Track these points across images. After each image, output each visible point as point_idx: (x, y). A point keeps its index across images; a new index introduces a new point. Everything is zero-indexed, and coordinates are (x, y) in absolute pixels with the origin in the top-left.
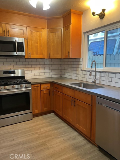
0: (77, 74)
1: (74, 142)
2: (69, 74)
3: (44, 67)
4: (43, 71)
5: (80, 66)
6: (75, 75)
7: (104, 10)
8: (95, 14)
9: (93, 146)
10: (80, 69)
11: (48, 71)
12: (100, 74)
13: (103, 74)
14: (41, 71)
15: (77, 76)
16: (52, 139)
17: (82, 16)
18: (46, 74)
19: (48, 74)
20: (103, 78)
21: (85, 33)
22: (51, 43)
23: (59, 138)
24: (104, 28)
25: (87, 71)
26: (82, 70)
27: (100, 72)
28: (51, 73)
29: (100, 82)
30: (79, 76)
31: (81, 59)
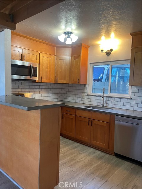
0: (82, 98)
1: (95, 155)
2: (71, 98)
3: (47, 91)
4: (47, 95)
5: (86, 91)
6: (80, 99)
7: (112, 50)
8: (103, 51)
9: (111, 155)
10: (85, 94)
11: (51, 95)
12: (107, 99)
13: (110, 99)
14: (45, 95)
15: (83, 100)
16: (77, 155)
17: (89, 49)
18: (49, 98)
19: (51, 97)
20: (109, 102)
21: (91, 63)
22: (59, 69)
23: (81, 154)
24: (109, 62)
25: (96, 96)
26: (88, 95)
27: (106, 97)
28: (54, 97)
29: (106, 105)
30: (85, 100)
31: (87, 85)
